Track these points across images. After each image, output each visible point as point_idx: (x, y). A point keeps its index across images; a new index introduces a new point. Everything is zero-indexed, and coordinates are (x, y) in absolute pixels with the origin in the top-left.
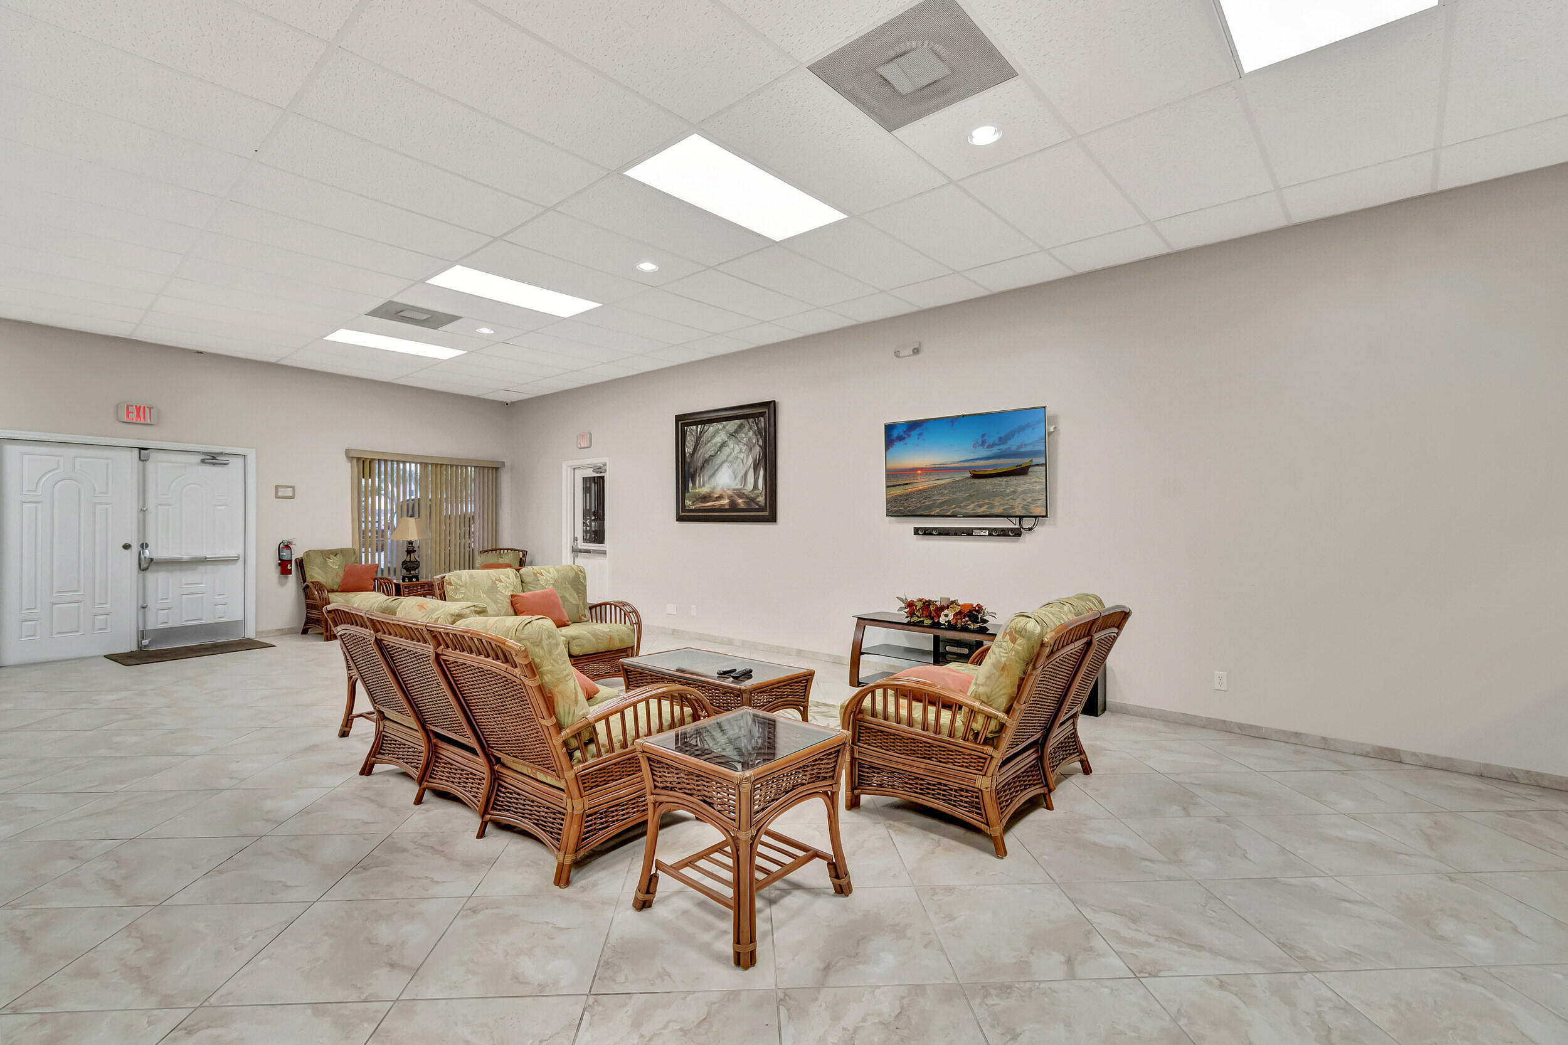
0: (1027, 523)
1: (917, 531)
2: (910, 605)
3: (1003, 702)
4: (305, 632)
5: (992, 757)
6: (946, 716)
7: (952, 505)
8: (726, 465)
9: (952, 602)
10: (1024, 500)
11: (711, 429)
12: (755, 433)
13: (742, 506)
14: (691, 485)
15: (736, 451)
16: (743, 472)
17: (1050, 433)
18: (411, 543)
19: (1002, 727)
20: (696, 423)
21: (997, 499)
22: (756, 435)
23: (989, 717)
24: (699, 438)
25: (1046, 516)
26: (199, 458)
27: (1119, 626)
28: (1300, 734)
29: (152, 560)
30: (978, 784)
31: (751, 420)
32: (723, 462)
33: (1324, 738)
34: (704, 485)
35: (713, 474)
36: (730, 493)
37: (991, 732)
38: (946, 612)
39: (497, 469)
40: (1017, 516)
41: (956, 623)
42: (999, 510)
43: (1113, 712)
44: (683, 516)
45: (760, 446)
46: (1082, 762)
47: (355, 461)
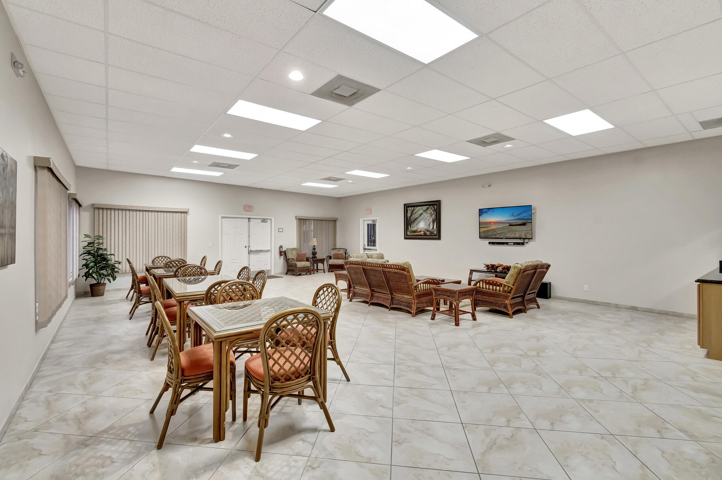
0: (526, 241)
1: (489, 243)
2: (487, 266)
3: (512, 283)
4: (287, 274)
5: (509, 296)
6: (498, 288)
7: (503, 234)
8: (422, 221)
9: (501, 265)
10: (525, 233)
11: (417, 209)
12: (433, 210)
13: (429, 234)
14: (409, 227)
15: (426, 216)
16: (429, 223)
17: (533, 213)
18: (314, 246)
19: (512, 289)
20: (412, 207)
21: (517, 232)
22: (434, 211)
23: (509, 287)
24: (412, 211)
25: (532, 239)
26: (261, 220)
27: (547, 268)
28: (609, 303)
29: (251, 251)
30: (506, 302)
31: (431, 206)
32: (421, 220)
33: (616, 304)
34: (414, 227)
35: (418, 224)
36: (424, 230)
37: (509, 290)
38: (499, 268)
39: (336, 220)
40: (522, 239)
41: (502, 271)
42: (517, 236)
43: (553, 298)
44: (407, 237)
45: (435, 215)
46: (537, 305)
47: (298, 219)
